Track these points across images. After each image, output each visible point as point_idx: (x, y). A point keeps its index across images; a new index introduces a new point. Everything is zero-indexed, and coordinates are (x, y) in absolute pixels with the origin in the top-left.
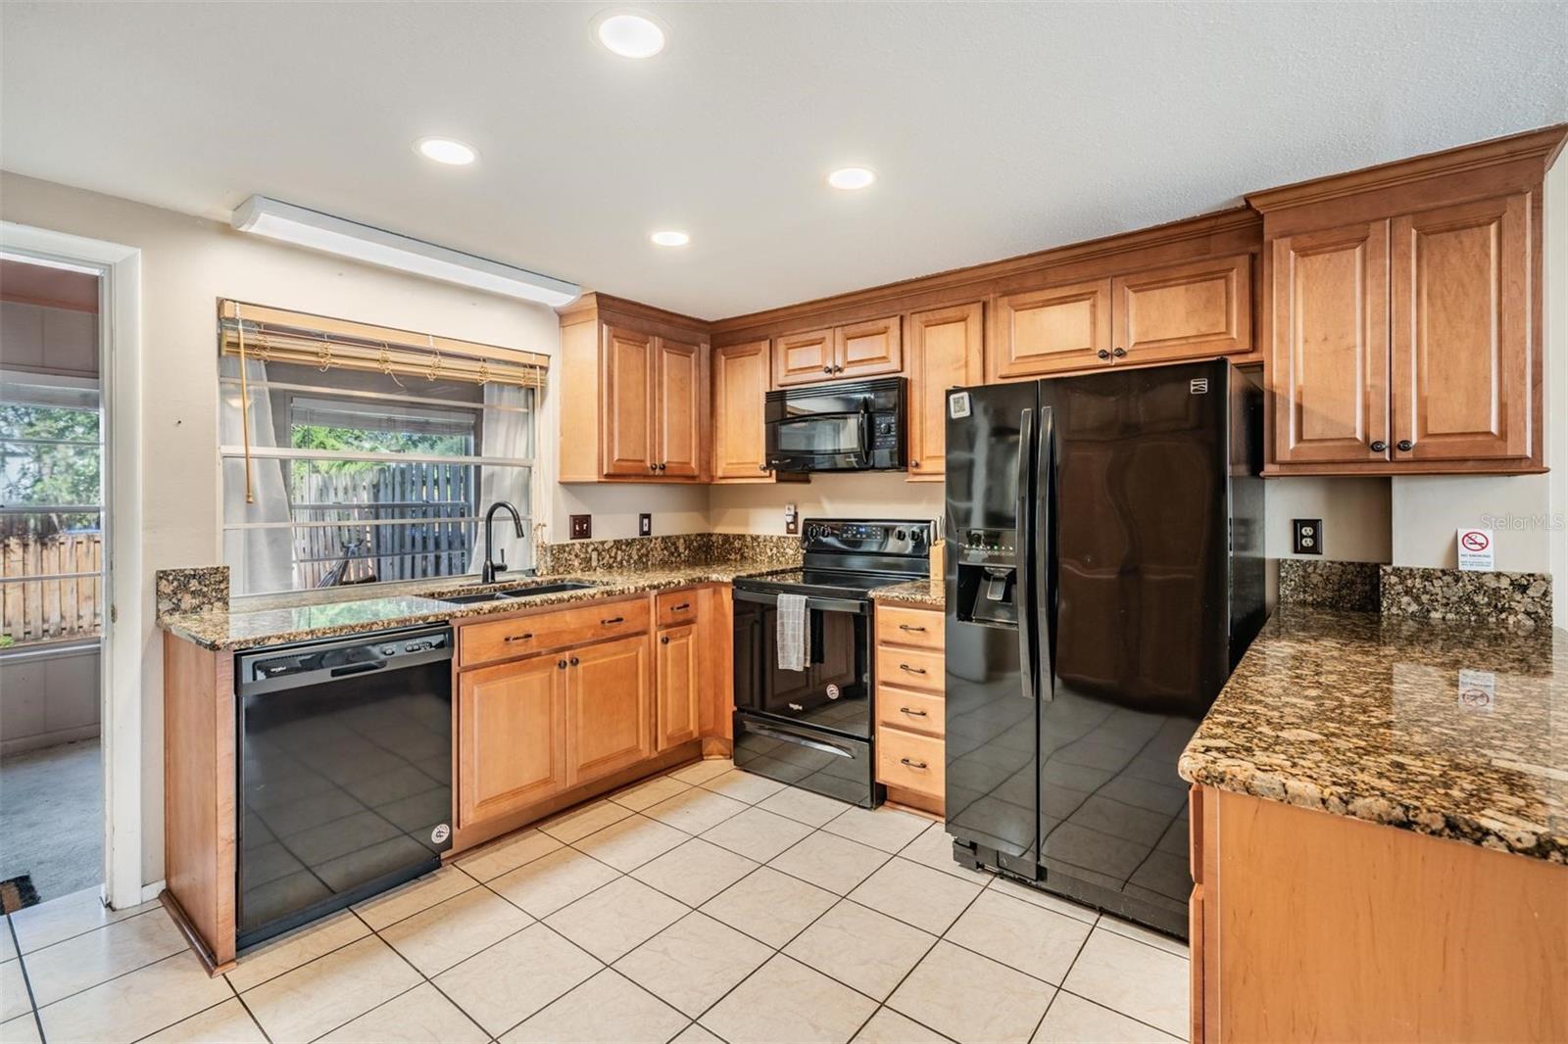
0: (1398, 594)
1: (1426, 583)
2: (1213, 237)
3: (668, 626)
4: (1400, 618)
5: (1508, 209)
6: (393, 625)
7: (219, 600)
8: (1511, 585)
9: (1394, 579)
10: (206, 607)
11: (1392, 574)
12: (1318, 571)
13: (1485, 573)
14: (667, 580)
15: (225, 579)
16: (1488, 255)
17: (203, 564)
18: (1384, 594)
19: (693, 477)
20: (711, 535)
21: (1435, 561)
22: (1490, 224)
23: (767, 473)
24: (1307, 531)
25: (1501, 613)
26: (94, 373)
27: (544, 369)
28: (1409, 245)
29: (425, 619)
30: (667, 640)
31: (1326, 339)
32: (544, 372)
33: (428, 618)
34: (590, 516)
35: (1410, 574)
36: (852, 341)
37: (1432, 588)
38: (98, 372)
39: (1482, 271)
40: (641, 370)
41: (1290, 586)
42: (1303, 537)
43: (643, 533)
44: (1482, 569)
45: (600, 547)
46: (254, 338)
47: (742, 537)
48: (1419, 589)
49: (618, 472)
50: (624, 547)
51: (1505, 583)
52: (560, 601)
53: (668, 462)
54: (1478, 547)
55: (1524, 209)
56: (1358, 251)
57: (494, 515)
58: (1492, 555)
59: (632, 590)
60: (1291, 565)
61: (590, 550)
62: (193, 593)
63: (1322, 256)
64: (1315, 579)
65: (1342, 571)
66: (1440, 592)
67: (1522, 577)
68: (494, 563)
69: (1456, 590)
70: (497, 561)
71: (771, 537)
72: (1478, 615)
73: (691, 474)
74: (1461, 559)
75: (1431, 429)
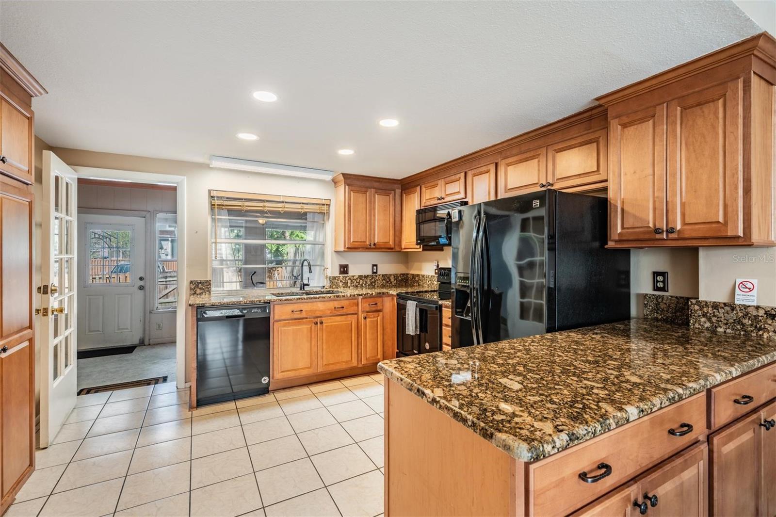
0: (699, 316)
1: (715, 310)
2: (593, 121)
3: (367, 312)
4: (700, 330)
5: (729, 90)
6: (248, 302)
7: (208, 291)
8: (765, 314)
9: (697, 307)
10: (204, 293)
11: (695, 304)
12: (664, 301)
13: (749, 306)
14: (366, 292)
15: (210, 284)
16: (718, 118)
17: (203, 279)
18: (691, 316)
19: (392, 249)
20: (408, 274)
21: (721, 297)
22: (719, 99)
23: (419, 247)
24: (660, 278)
25: (759, 331)
26: (175, 212)
27: (329, 205)
28: (676, 116)
29: (260, 301)
30: (366, 317)
31: (635, 172)
32: (328, 206)
33: (261, 301)
34: (348, 265)
35: (706, 305)
36: (448, 185)
37: (718, 314)
38: (176, 212)
39: (714, 128)
40: (364, 203)
41: (649, 309)
42: (658, 281)
43: (373, 273)
44: (747, 304)
45: (352, 278)
46: (220, 202)
47: (418, 275)
48: (711, 314)
49: (353, 246)
50: (363, 278)
51: (761, 312)
52: (315, 298)
53: (378, 242)
54: (748, 290)
55: (737, 88)
56: (651, 122)
57: (304, 264)
58: (756, 296)
59: (349, 295)
60: (650, 297)
61: (347, 279)
62: (200, 288)
63: (633, 127)
64: (662, 306)
65: (677, 302)
66: (723, 316)
67: (772, 309)
68: (304, 282)
69: (733, 315)
70: (306, 282)
71: (429, 276)
72: (745, 331)
73: (390, 247)
74: (736, 297)
75: (688, 220)
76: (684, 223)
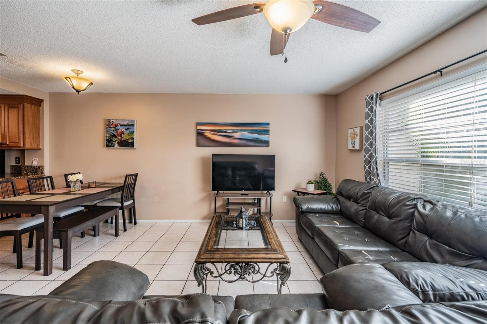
0: (24, 170)
4: (24, 174)
11: (23, 167)
21: (29, 164)
24: (17, 159)
25: (37, 172)
35: (26, 167)
44: (35, 165)
51: (38, 167)
54: (35, 162)
58: (37, 163)
65: (20, 167)
66: (29, 169)
69: (32, 169)
72: (34, 173)
76: (9, 142)
